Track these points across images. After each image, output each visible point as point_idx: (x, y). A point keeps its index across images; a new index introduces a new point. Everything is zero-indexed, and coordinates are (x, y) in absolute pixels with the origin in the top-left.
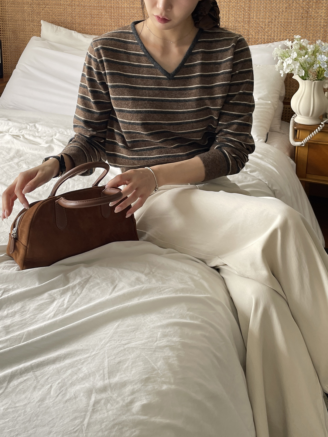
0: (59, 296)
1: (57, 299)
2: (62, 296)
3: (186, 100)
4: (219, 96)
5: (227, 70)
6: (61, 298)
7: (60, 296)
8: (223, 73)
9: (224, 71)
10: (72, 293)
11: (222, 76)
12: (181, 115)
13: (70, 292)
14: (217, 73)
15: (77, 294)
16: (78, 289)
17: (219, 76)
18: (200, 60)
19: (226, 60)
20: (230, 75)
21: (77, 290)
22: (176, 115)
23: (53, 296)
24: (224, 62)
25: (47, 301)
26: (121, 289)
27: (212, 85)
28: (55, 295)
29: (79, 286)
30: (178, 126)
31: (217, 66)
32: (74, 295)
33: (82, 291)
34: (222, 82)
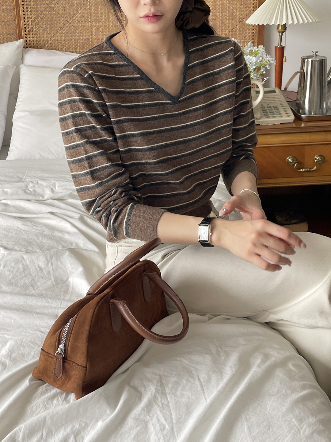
0: (148, 416)
1: (148, 421)
2: (151, 415)
3: (193, 124)
5: (231, 79)
6: (151, 418)
7: (149, 416)
8: (225, 84)
9: (227, 80)
10: (159, 406)
11: (226, 87)
12: (192, 143)
13: (156, 407)
14: (217, 84)
15: (164, 405)
16: (161, 398)
17: (222, 88)
19: (226, 68)
21: (161, 401)
23: (141, 419)
24: (224, 70)
25: (138, 428)
28: (142, 417)
29: (160, 395)
32: (163, 409)
33: (167, 399)
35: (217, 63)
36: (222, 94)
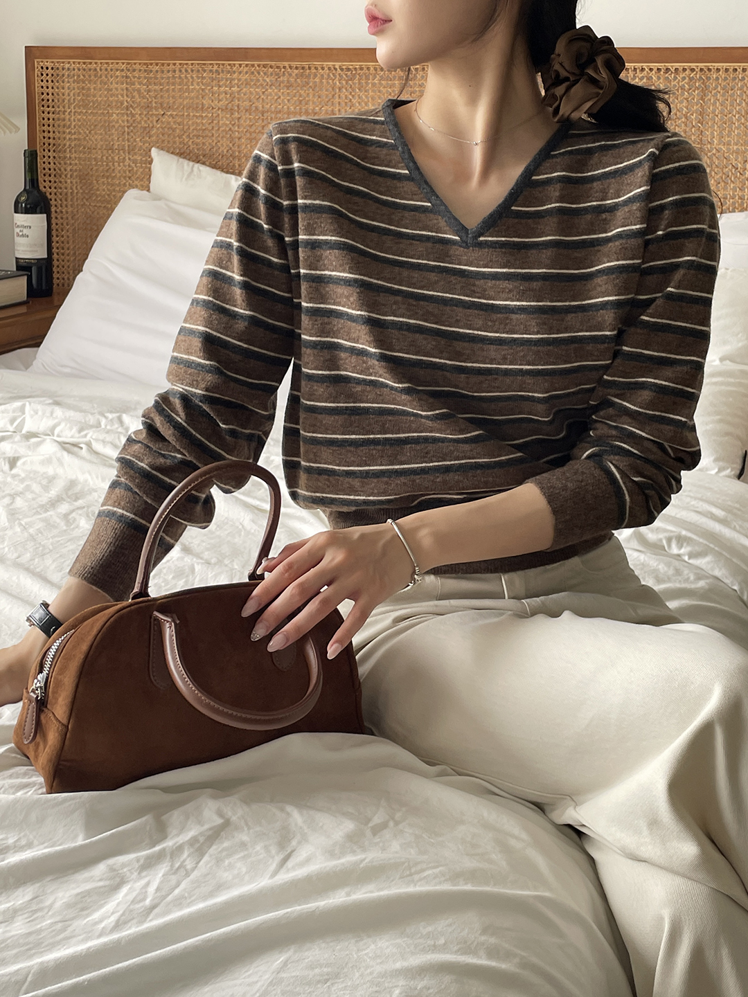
0: (136, 874)
1: (128, 881)
2: (144, 874)
4: (609, 301)
5: (634, 227)
6: (140, 878)
7: (139, 873)
8: (619, 236)
9: (625, 228)
10: (172, 866)
11: (617, 243)
13: (165, 865)
14: (604, 235)
15: (182, 869)
16: (189, 856)
17: (610, 244)
18: (553, 200)
20: (640, 241)
21: (184, 861)
22: (480, 345)
23: (120, 872)
25: (101, 884)
26: (302, 864)
27: (589, 270)
28: (125, 870)
30: (481, 378)
31: (604, 216)
32: (175, 873)
33: (198, 863)
34: (618, 260)
35: (613, 184)
36: (605, 260)
